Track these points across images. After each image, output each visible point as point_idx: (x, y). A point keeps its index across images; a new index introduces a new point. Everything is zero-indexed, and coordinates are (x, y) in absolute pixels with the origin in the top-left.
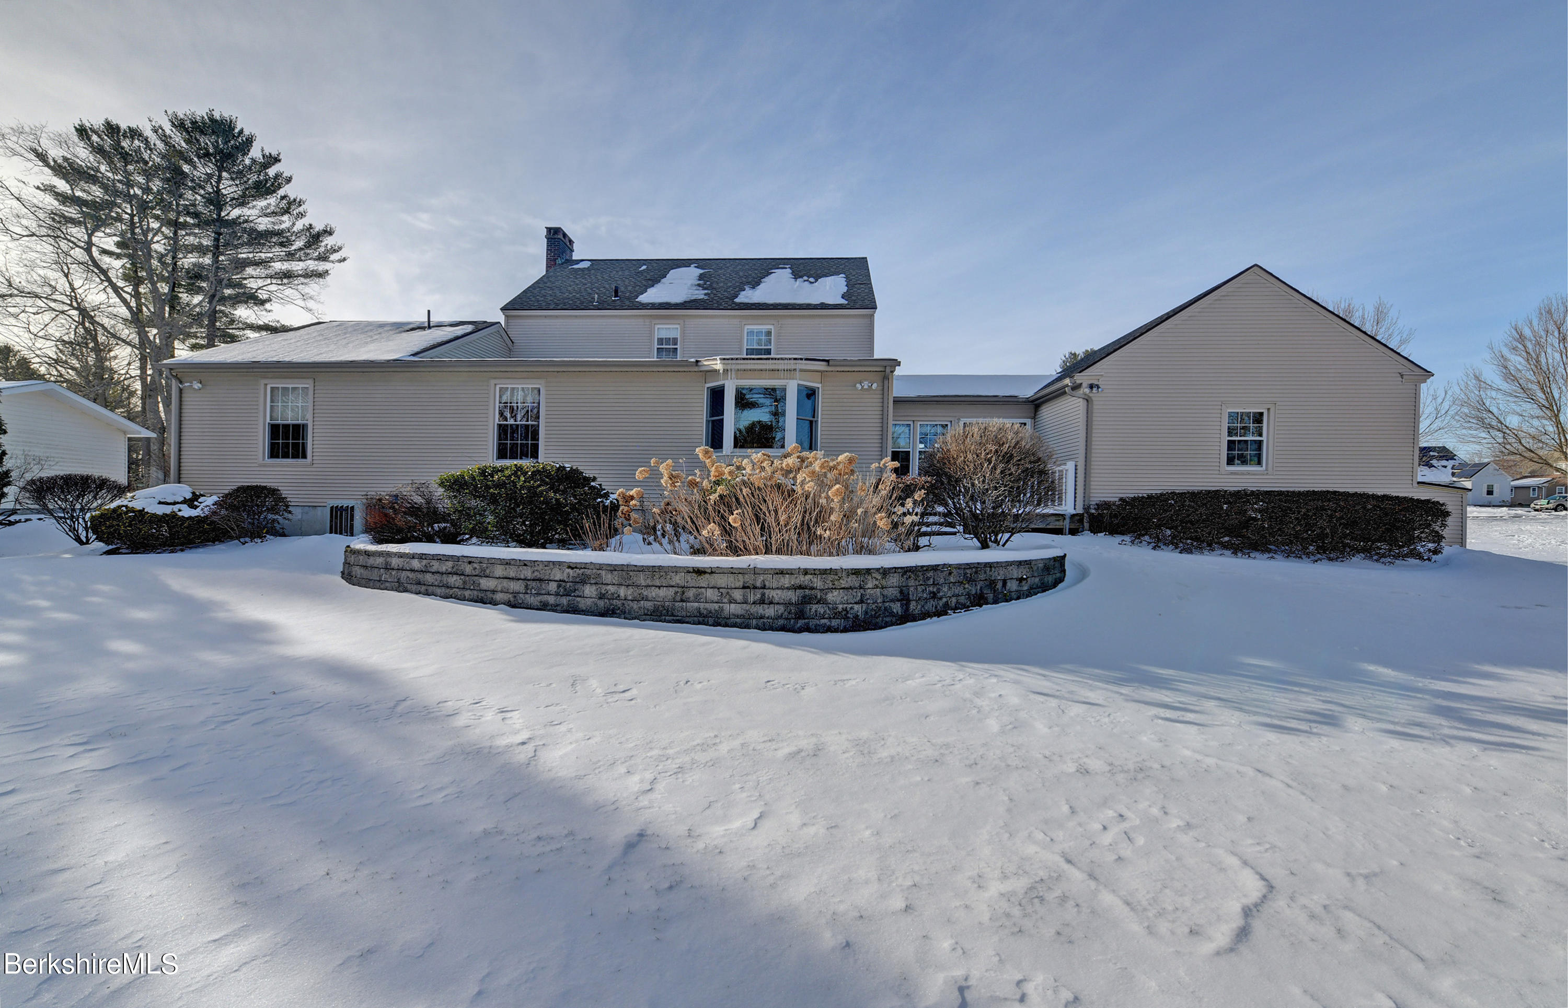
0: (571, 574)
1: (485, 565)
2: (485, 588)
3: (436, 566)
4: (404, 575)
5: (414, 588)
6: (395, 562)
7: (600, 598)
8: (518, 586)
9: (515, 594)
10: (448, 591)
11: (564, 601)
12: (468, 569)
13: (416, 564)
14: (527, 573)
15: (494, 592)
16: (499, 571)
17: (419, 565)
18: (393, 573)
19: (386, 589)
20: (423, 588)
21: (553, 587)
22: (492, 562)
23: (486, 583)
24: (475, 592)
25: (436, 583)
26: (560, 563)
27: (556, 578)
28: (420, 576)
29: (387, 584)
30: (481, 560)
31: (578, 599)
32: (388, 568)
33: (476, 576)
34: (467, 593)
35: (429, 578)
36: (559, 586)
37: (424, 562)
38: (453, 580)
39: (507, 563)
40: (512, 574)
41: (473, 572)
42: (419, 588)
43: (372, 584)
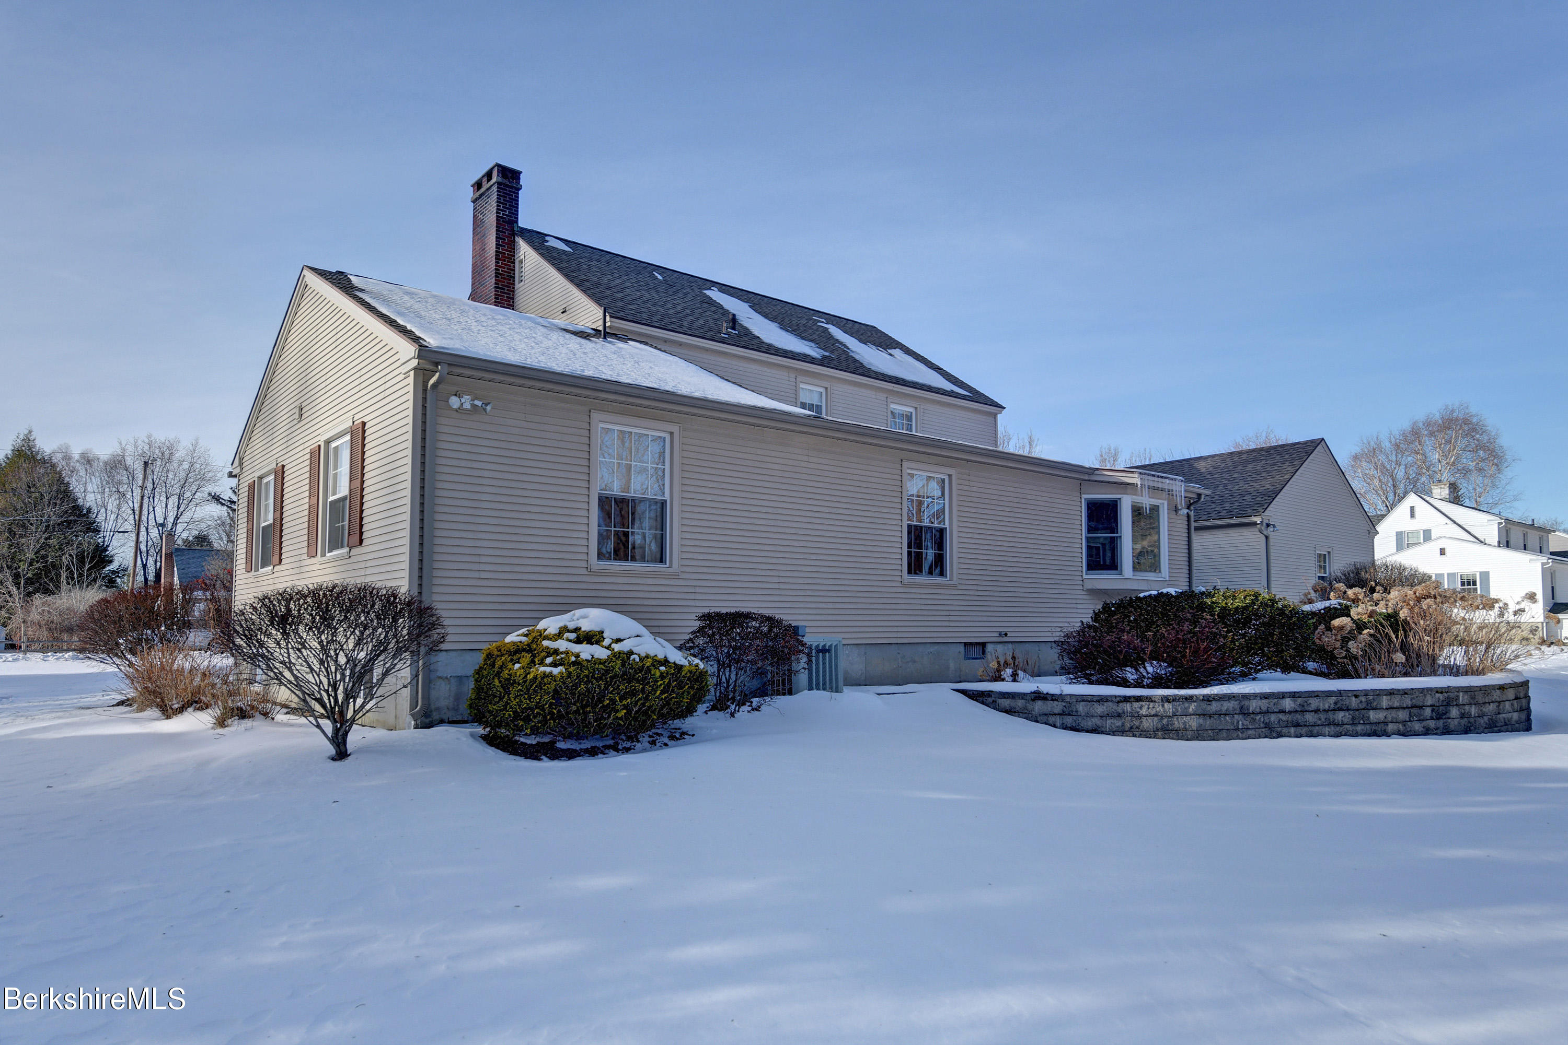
0: (1441, 698)
1: (1371, 698)
2: (1375, 721)
3: (1314, 703)
4: (1273, 718)
5: (1292, 730)
6: (1254, 705)
7: (1462, 718)
8: (1402, 715)
9: (1404, 722)
10: (1338, 729)
11: (1440, 723)
12: (1354, 702)
13: (1288, 704)
14: (1407, 702)
15: (1386, 723)
16: (1385, 702)
17: (1293, 706)
18: (1258, 718)
19: (1249, 738)
20: (1304, 730)
21: (1428, 712)
22: (1379, 693)
23: (1373, 715)
24: (1368, 727)
25: (1319, 722)
26: (1430, 690)
27: (1429, 704)
28: (1298, 717)
29: (1250, 732)
30: (1366, 693)
31: (1449, 721)
32: (1244, 712)
33: (1364, 709)
34: (1359, 728)
35: (1310, 718)
36: (1433, 711)
37: (1299, 700)
38: (1340, 716)
39: (1391, 693)
40: (1396, 704)
41: (1360, 705)
42: (1299, 730)
43: (1225, 735)
